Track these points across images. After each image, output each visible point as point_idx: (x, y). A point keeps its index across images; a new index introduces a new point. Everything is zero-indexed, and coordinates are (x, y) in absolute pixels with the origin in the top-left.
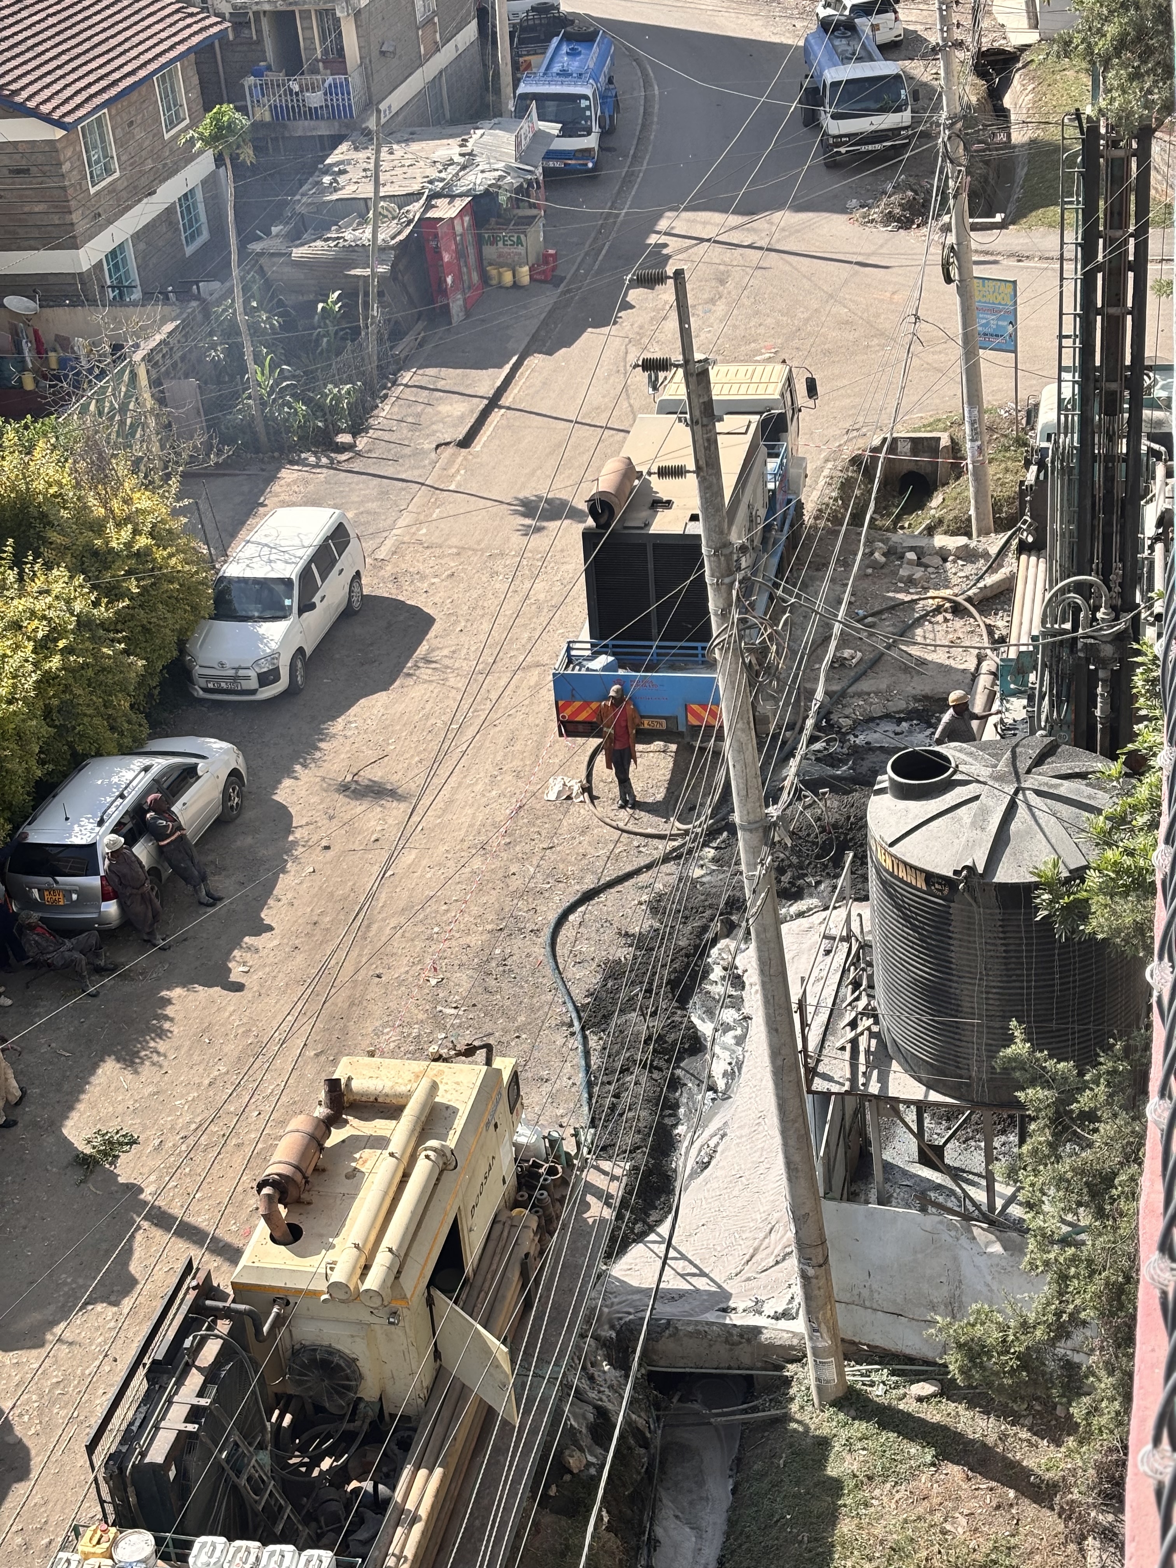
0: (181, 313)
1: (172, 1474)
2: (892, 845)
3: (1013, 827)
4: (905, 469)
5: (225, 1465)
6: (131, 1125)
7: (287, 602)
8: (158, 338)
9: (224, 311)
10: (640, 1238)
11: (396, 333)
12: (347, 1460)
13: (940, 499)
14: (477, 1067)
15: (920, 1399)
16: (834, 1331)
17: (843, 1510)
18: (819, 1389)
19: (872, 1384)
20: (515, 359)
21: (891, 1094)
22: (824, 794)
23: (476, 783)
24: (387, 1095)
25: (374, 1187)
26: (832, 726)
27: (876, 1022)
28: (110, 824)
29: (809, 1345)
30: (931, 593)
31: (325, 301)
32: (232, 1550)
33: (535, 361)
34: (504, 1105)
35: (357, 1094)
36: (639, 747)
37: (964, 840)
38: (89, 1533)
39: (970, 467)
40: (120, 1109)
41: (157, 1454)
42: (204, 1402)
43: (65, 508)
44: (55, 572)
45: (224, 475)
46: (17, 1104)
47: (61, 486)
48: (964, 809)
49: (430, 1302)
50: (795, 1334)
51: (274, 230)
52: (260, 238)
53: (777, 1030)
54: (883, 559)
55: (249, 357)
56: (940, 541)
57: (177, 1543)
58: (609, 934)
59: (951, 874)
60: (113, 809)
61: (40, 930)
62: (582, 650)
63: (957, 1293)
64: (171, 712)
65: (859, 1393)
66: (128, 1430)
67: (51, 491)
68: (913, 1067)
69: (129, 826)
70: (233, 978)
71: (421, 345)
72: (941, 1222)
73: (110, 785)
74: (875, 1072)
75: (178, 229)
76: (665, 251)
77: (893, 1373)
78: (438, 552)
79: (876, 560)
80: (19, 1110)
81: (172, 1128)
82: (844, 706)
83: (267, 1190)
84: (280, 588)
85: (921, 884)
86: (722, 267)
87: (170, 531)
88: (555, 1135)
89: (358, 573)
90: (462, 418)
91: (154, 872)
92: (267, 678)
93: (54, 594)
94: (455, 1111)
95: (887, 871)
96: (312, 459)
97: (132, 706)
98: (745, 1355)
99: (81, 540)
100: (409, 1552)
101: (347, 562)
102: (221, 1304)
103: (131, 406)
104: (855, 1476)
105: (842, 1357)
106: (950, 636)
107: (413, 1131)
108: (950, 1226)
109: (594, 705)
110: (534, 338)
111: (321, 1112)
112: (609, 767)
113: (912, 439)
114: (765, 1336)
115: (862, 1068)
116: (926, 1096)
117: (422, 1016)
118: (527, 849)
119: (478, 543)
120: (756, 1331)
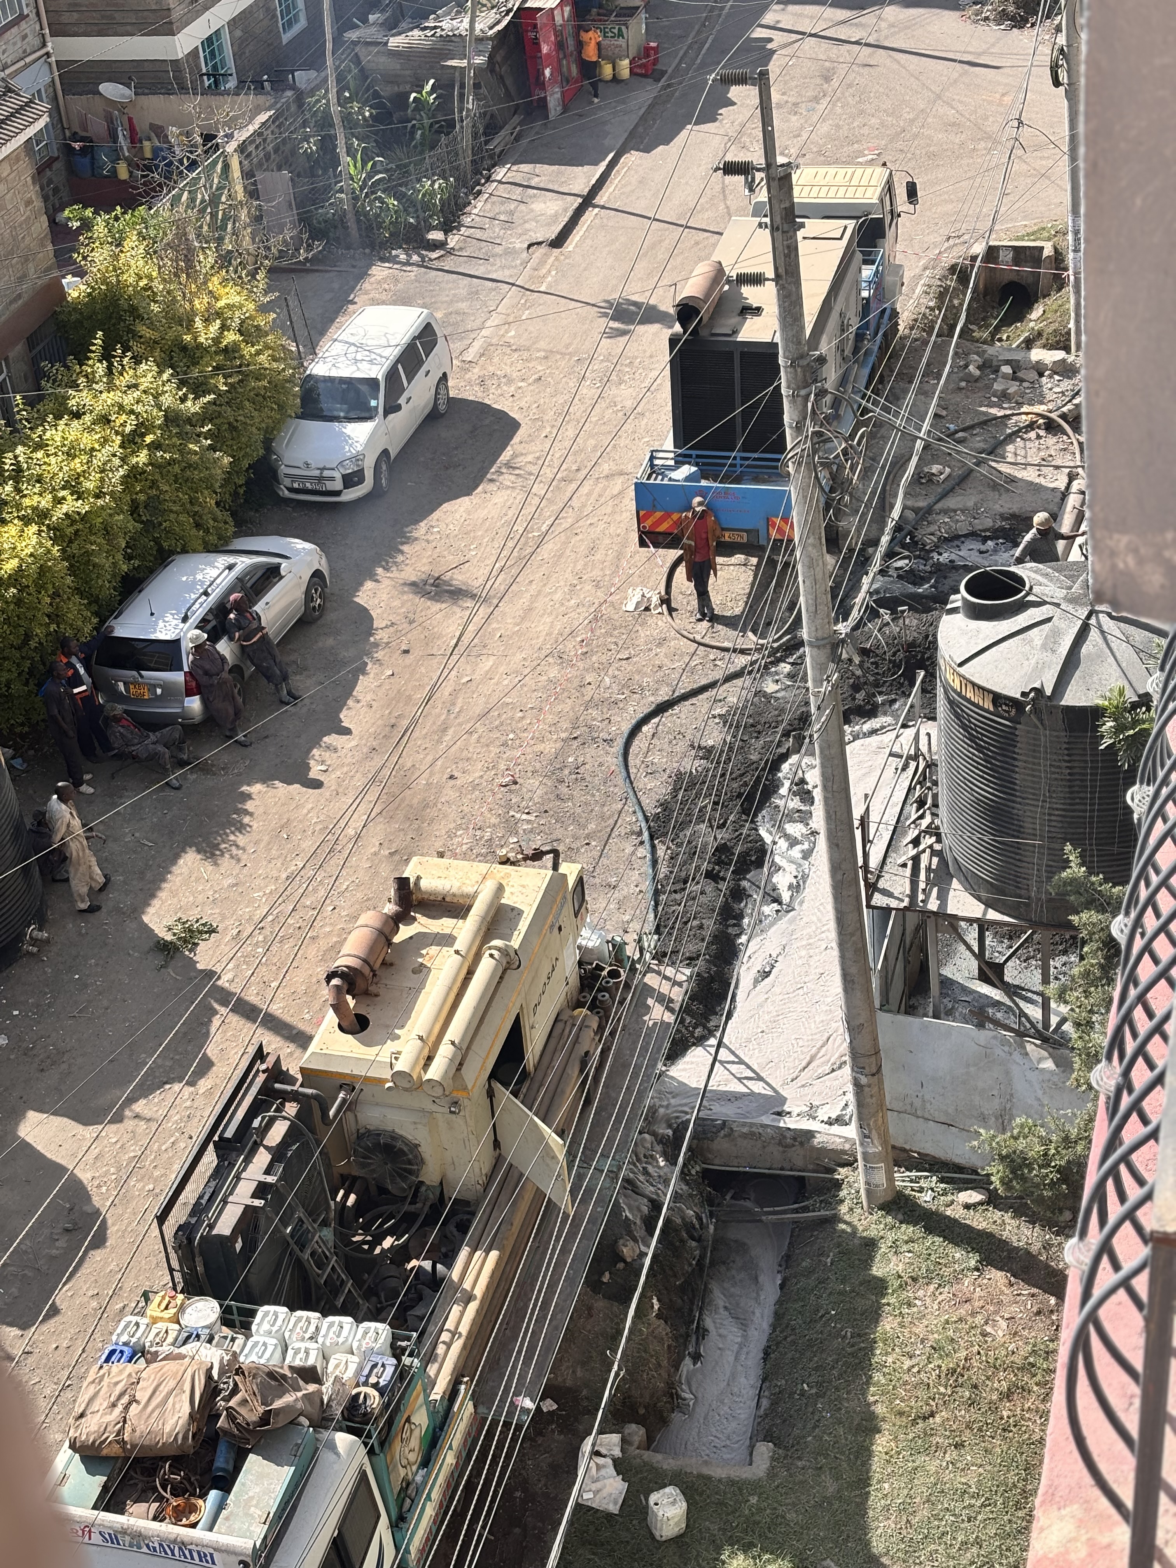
0: (276, 103)
1: (239, 1246)
2: (961, 665)
3: (1084, 650)
4: (1006, 279)
5: (290, 1240)
6: (210, 915)
7: (373, 403)
8: (251, 129)
9: (318, 101)
10: (700, 1041)
11: (491, 128)
12: (408, 1239)
13: (1041, 312)
14: (543, 871)
15: (967, 1207)
16: (884, 1139)
17: (887, 1308)
18: (869, 1192)
19: (921, 1190)
20: (611, 155)
21: (950, 910)
22: (903, 612)
23: (556, 591)
24: (454, 895)
25: (439, 982)
26: (916, 543)
27: (939, 840)
28: (194, 620)
29: (859, 1150)
30: (1025, 409)
31: (420, 92)
32: (293, 1319)
33: (632, 158)
34: (568, 909)
35: (426, 893)
36: (719, 560)
37: (1033, 661)
38: (157, 1299)
39: (1072, 278)
40: (201, 898)
41: (225, 1226)
42: (271, 1179)
43: (156, 302)
44: (143, 366)
45: (317, 271)
46: (101, 890)
47: (150, 278)
48: (1035, 630)
49: (491, 1094)
50: (847, 1139)
51: (372, 18)
52: (358, 27)
53: (837, 845)
54: (977, 373)
55: (341, 150)
56: (1038, 354)
57: (242, 1312)
58: (681, 746)
59: (1018, 696)
60: (197, 605)
61: (125, 723)
62: (666, 459)
63: (1008, 1106)
64: (257, 511)
65: (907, 1198)
66: (197, 1204)
67: (141, 284)
68: (973, 886)
69: (213, 623)
70: (312, 775)
71: (517, 139)
72: (995, 1037)
73: (194, 583)
74: (935, 890)
75: (274, 16)
76: (769, 46)
77: (942, 1180)
78: (526, 355)
79: (970, 373)
80: (103, 895)
81: (250, 918)
82: (929, 523)
83: (335, 981)
84: (364, 388)
85: (988, 705)
86: (827, 64)
87: (258, 327)
88: (618, 939)
89: (445, 374)
90: (556, 216)
91: (236, 669)
92: (351, 480)
93: (142, 388)
94: (520, 913)
95: (955, 691)
96: (403, 257)
97: (218, 504)
98: (797, 1157)
99: (170, 335)
100: (464, 1329)
101: (434, 364)
102: (289, 1088)
103: (223, 199)
104: (900, 1277)
105: (892, 1163)
106: (1042, 454)
107: (479, 929)
108: (1004, 1042)
109: (675, 516)
110: (632, 134)
111: (390, 908)
112: (689, 579)
113: (1015, 248)
114: (818, 1140)
115: (922, 885)
116: (985, 914)
117: (494, 820)
118: (604, 658)
119: (567, 346)
120: (810, 1134)
